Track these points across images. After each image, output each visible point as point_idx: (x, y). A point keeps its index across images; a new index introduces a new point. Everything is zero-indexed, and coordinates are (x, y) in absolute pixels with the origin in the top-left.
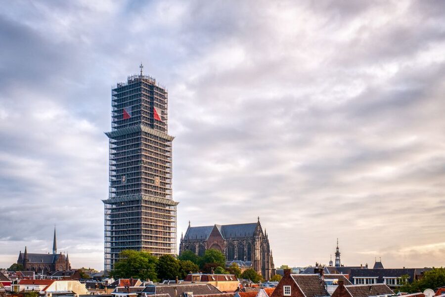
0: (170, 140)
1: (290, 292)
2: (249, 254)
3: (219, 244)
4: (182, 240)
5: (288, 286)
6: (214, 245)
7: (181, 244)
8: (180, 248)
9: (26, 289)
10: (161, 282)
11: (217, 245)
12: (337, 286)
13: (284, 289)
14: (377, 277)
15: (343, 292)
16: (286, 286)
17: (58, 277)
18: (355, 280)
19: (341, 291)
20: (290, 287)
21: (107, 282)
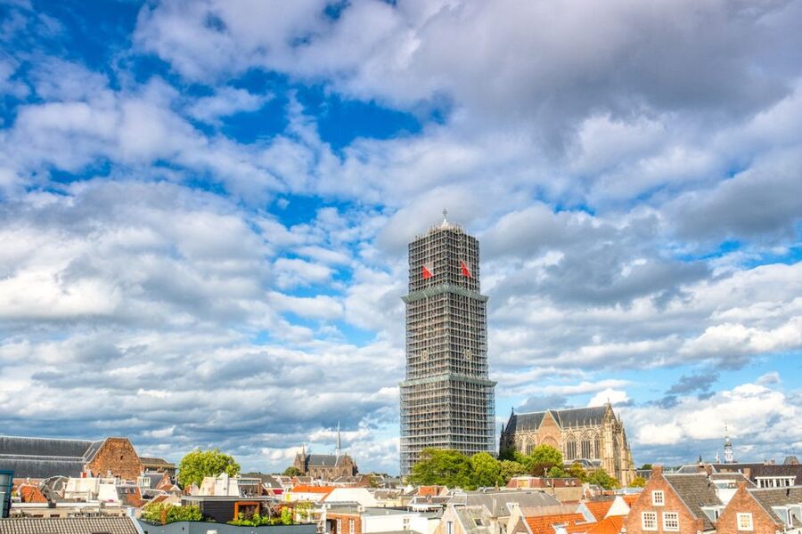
0: (483, 301)
1: (663, 499)
2: (597, 449)
3: (554, 437)
4: (502, 432)
5: (659, 492)
6: (547, 437)
7: (502, 438)
8: (501, 444)
9: (300, 498)
10: (474, 489)
11: (552, 438)
12: (735, 490)
13: (654, 496)
14: (795, 477)
15: (745, 499)
16: (657, 492)
17: (342, 484)
18: (759, 482)
19: (743, 497)
20: (662, 492)
21: (403, 490)
